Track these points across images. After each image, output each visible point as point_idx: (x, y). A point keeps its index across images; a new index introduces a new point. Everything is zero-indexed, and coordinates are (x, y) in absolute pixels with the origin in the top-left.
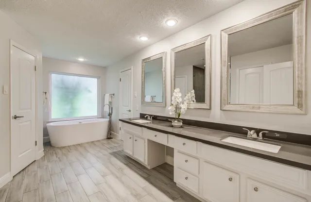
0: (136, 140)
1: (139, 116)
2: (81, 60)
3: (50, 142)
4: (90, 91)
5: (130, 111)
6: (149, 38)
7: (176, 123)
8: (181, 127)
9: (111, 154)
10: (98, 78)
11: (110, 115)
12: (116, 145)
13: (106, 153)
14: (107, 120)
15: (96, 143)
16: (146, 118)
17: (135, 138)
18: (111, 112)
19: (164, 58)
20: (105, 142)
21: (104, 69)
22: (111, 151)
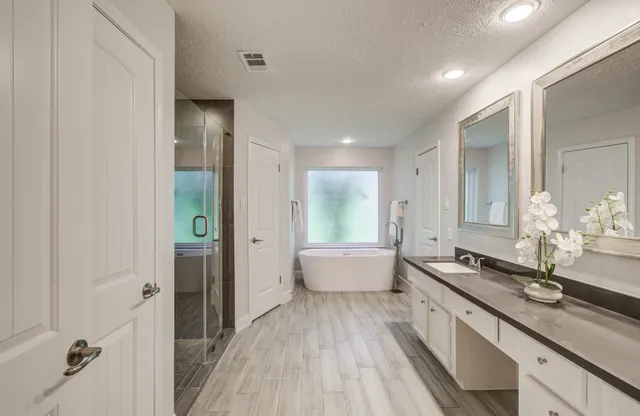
0: (432, 310)
1: (453, 254)
2: (347, 141)
3: (302, 280)
4: (365, 197)
5: (435, 240)
6: (466, 70)
7: (534, 289)
8: (557, 305)
9: (387, 324)
10: (380, 170)
11: (398, 244)
12: (403, 309)
13: (379, 320)
14: (392, 253)
15: (369, 296)
16: (466, 262)
17: (432, 305)
18: (399, 238)
19: (512, 110)
20: (385, 297)
21: (390, 150)
22: (389, 319)
